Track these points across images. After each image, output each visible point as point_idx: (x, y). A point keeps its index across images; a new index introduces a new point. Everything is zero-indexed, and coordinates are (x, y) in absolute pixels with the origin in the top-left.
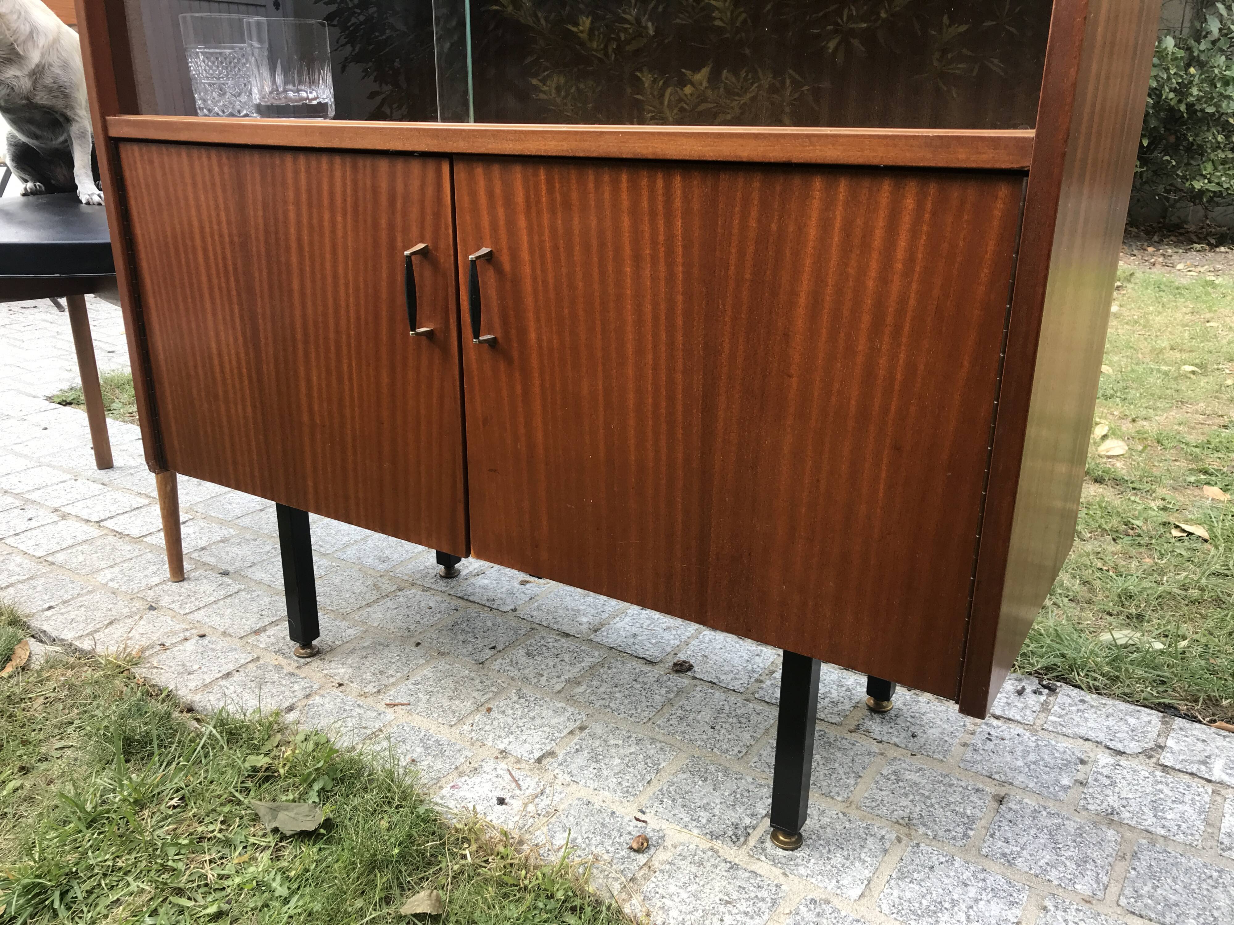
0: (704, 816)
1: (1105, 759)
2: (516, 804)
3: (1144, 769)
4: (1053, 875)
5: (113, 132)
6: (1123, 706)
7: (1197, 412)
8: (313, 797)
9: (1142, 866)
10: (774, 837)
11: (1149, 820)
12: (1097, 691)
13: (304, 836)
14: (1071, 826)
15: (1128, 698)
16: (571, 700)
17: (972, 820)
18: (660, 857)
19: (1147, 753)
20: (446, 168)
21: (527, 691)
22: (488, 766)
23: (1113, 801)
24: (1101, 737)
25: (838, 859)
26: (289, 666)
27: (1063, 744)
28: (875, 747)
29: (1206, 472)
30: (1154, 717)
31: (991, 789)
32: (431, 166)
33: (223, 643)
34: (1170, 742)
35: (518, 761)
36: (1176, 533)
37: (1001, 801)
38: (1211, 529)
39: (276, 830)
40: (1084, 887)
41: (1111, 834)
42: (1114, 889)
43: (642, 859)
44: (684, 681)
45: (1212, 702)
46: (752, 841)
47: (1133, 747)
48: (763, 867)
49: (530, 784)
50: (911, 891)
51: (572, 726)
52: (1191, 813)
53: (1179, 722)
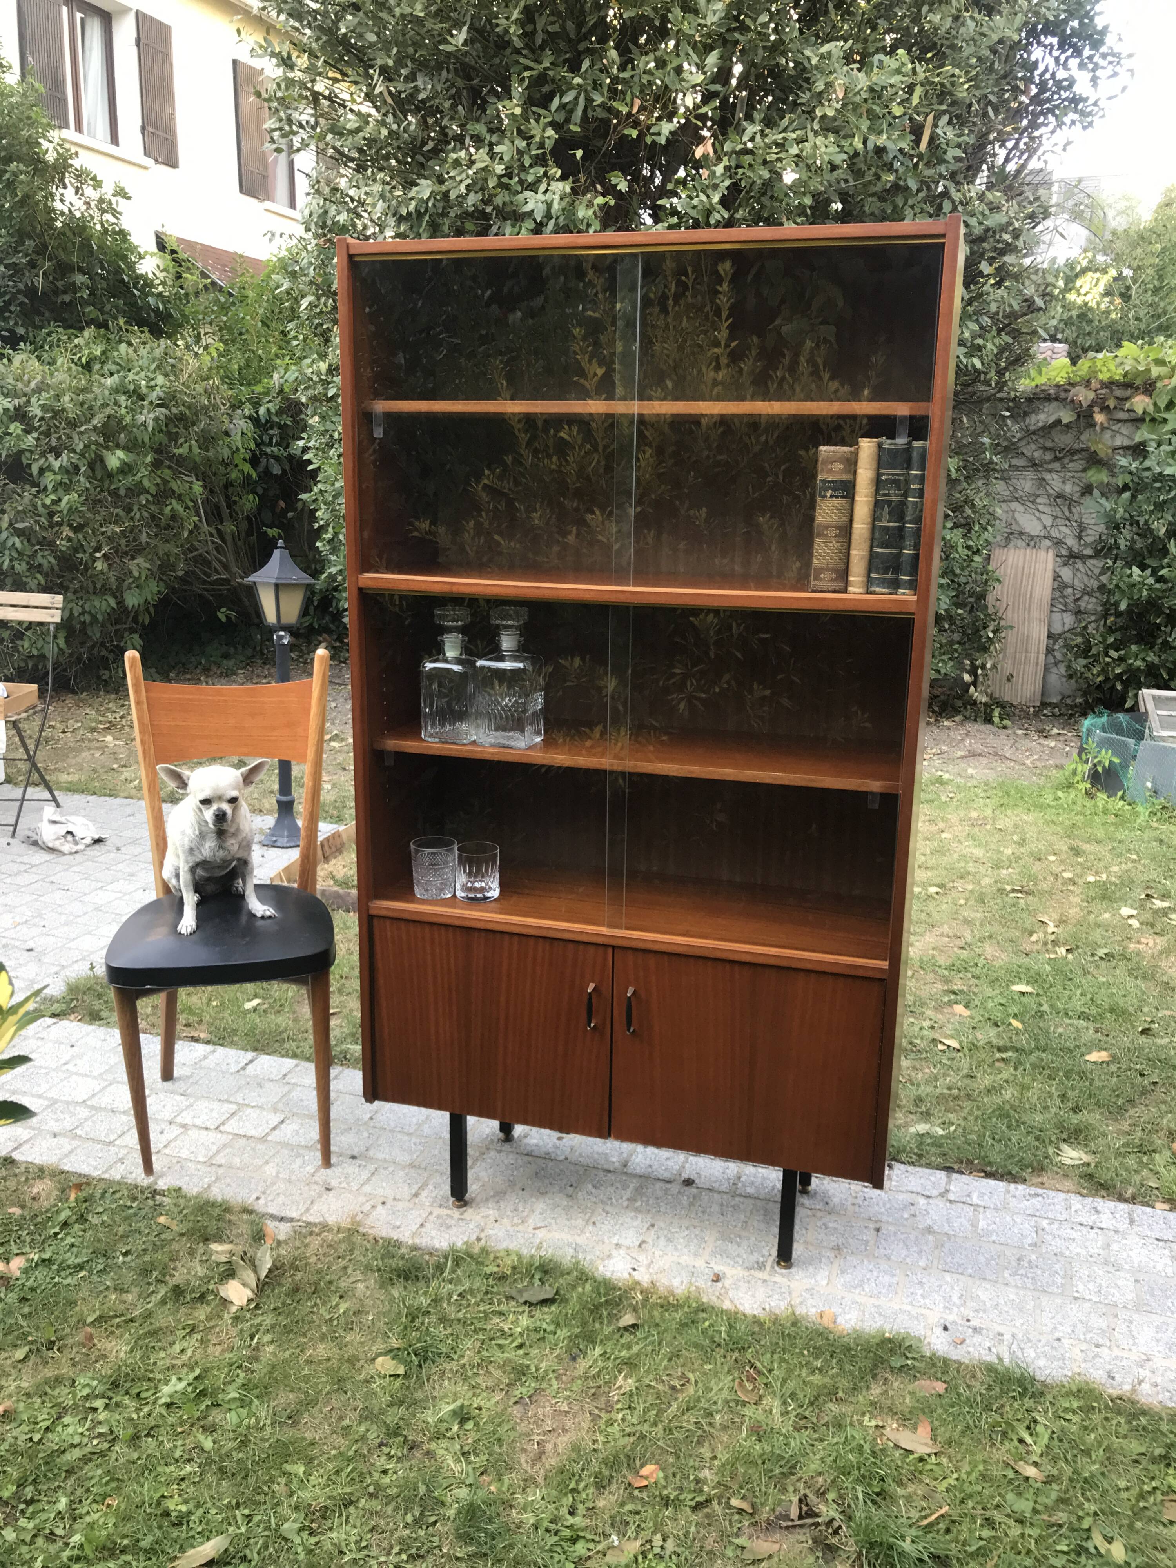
0: (740, 1261)
1: (922, 1201)
2: (642, 1269)
3: (941, 1203)
4: (908, 1260)
5: (372, 912)
6: (927, 1171)
7: (942, 935)
8: (537, 1282)
9: (946, 1250)
10: (778, 1263)
11: (946, 1229)
12: (912, 1164)
13: (545, 1302)
14: (912, 1237)
15: (929, 1166)
16: (637, 1210)
17: (867, 1242)
18: (727, 1282)
19: (942, 1195)
20: (610, 951)
21: (608, 1208)
22: (614, 1253)
23: (929, 1222)
24: (919, 1190)
25: (811, 1269)
26: (456, 1213)
27: (901, 1197)
28: (810, 1213)
29: (954, 993)
30: (942, 1175)
31: (872, 1226)
32: (601, 950)
33: (400, 1205)
34: (952, 1188)
35: (628, 1248)
36: (941, 1047)
37: (878, 1230)
38: (960, 1043)
39: (525, 1303)
40: (922, 1263)
41: (930, 1238)
42: (935, 1262)
43: (720, 1284)
44: (693, 1190)
45: (970, 1162)
46: (768, 1268)
47: (935, 1193)
48: (778, 1279)
49: (643, 1259)
50: (848, 1277)
51: (647, 1225)
52: (965, 1222)
53: (955, 1175)
